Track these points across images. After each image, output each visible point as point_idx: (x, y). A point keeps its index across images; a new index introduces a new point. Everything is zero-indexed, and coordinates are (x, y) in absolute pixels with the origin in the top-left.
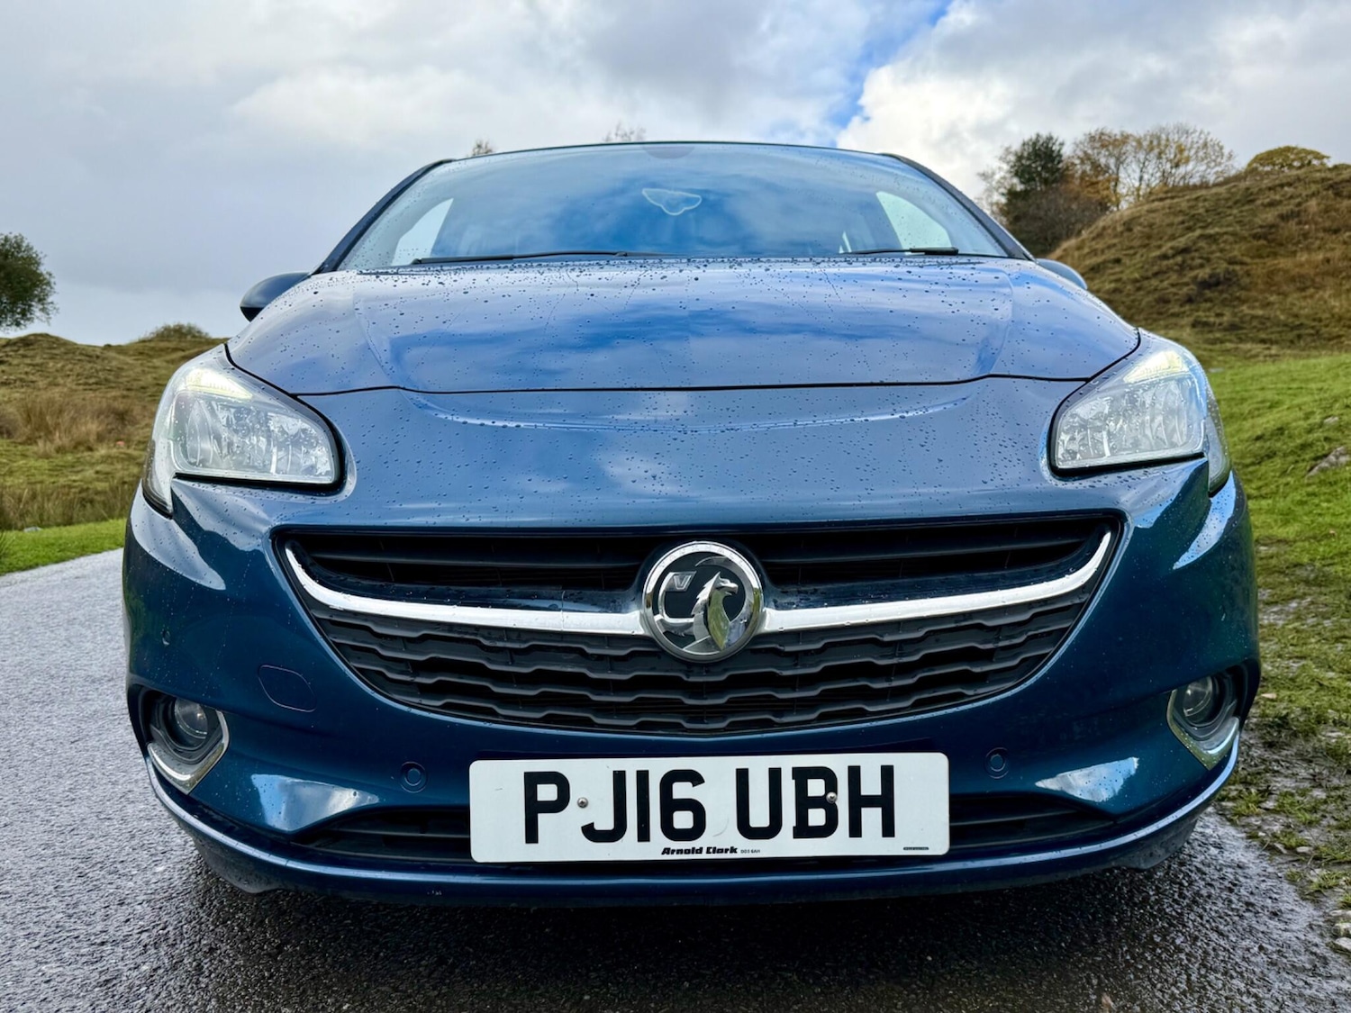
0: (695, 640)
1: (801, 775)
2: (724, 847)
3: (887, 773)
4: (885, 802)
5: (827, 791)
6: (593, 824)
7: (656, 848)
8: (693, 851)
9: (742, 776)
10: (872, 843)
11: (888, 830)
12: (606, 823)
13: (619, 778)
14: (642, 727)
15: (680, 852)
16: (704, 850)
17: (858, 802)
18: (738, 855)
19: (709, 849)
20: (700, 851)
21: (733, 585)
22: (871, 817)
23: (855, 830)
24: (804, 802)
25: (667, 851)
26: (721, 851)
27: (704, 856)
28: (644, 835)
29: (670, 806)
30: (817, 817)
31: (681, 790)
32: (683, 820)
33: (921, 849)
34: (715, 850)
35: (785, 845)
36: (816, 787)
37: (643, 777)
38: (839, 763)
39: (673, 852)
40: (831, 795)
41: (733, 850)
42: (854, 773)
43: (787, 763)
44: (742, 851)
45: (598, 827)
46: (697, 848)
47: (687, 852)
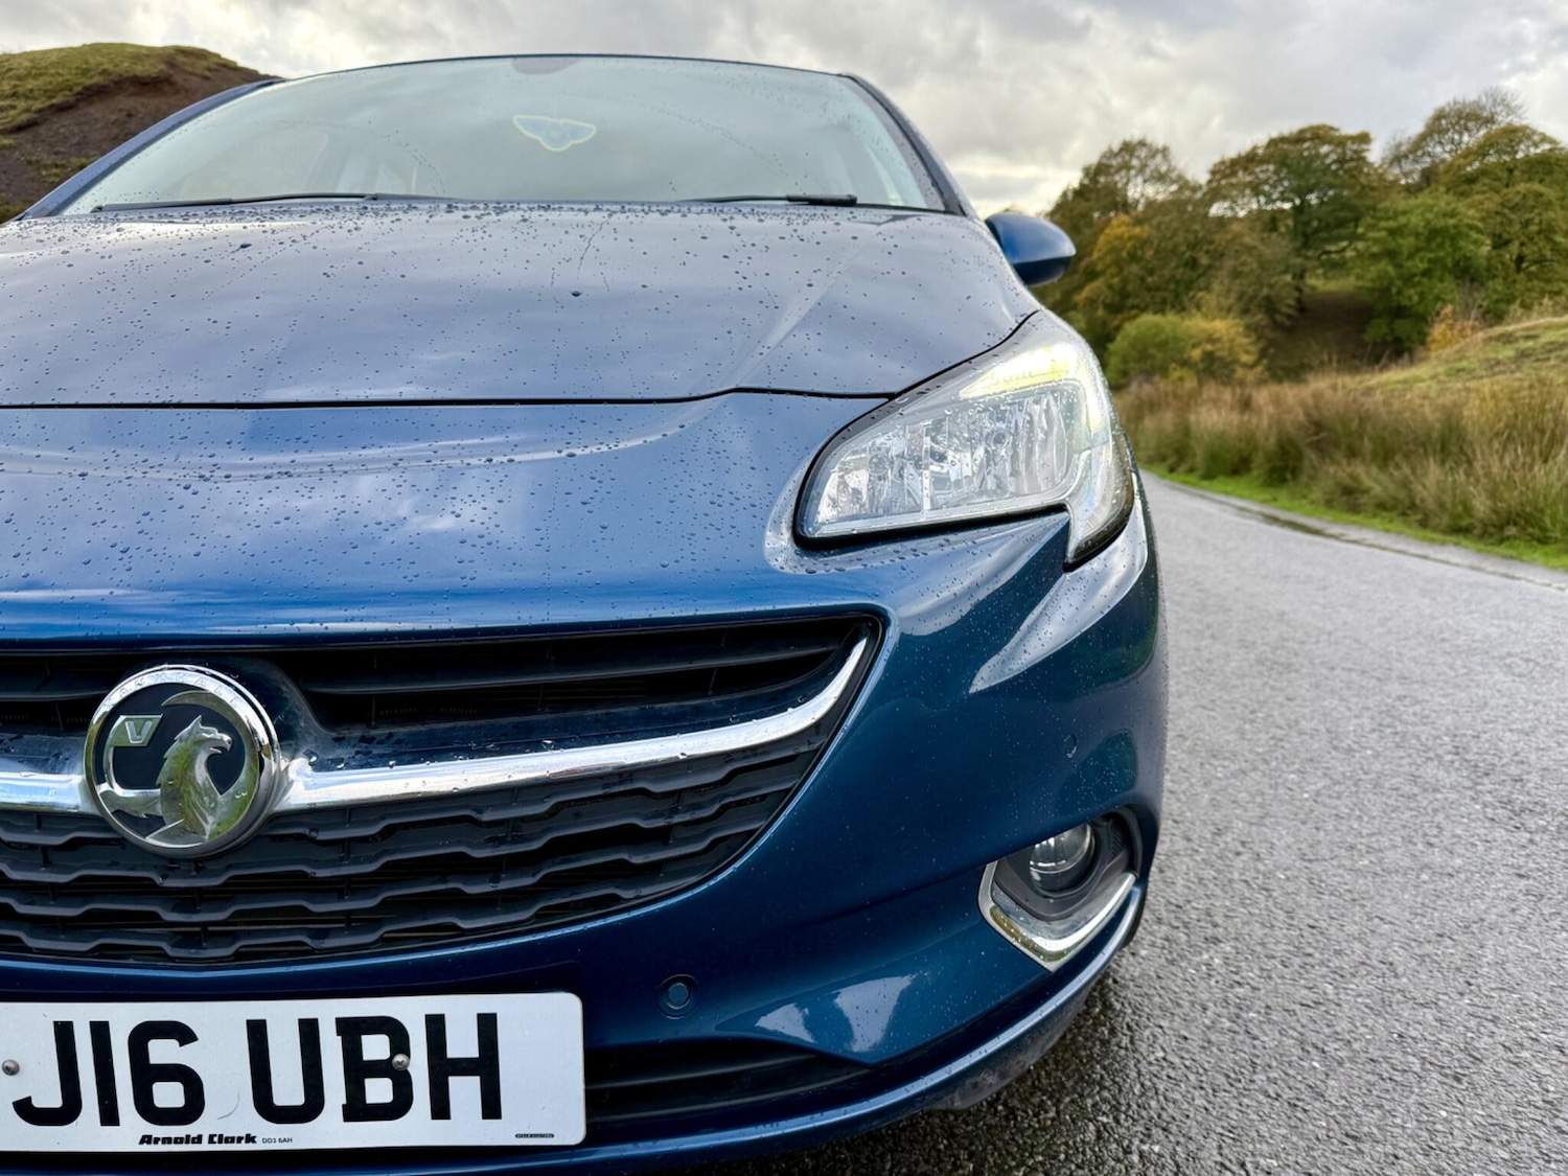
0: (164, 824)
1: (351, 1030)
2: (236, 1135)
3: (487, 1026)
4: (486, 1066)
5: (394, 1052)
6: (29, 1099)
7: (129, 1134)
8: (188, 1139)
9: (257, 1032)
10: (467, 1127)
11: (491, 1107)
12: (50, 1096)
13: (64, 1032)
14: (103, 954)
15: (167, 1140)
16: (205, 1139)
17: (443, 1067)
18: (258, 1146)
19: (211, 1137)
20: (199, 1140)
21: (226, 738)
22: (465, 1091)
23: (441, 1108)
24: (357, 1070)
25: (146, 1139)
26: (229, 1140)
27: (205, 1147)
28: (109, 1116)
29: (146, 1075)
30: (379, 1091)
31: (161, 1051)
32: (169, 1095)
33: (542, 1136)
34: (221, 1139)
35: (331, 1131)
36: (375, 1047)
37: (100, 1031)
38: (410, 1011)
39: (156, 1141)
40: (399, 1058)
41: (250, 1139)
42: (436, 1025)
43: (328, 1012)
44: (265, 1141)
45: (37, 1103)
46: (194, 1135)
47: (178, 1141)
